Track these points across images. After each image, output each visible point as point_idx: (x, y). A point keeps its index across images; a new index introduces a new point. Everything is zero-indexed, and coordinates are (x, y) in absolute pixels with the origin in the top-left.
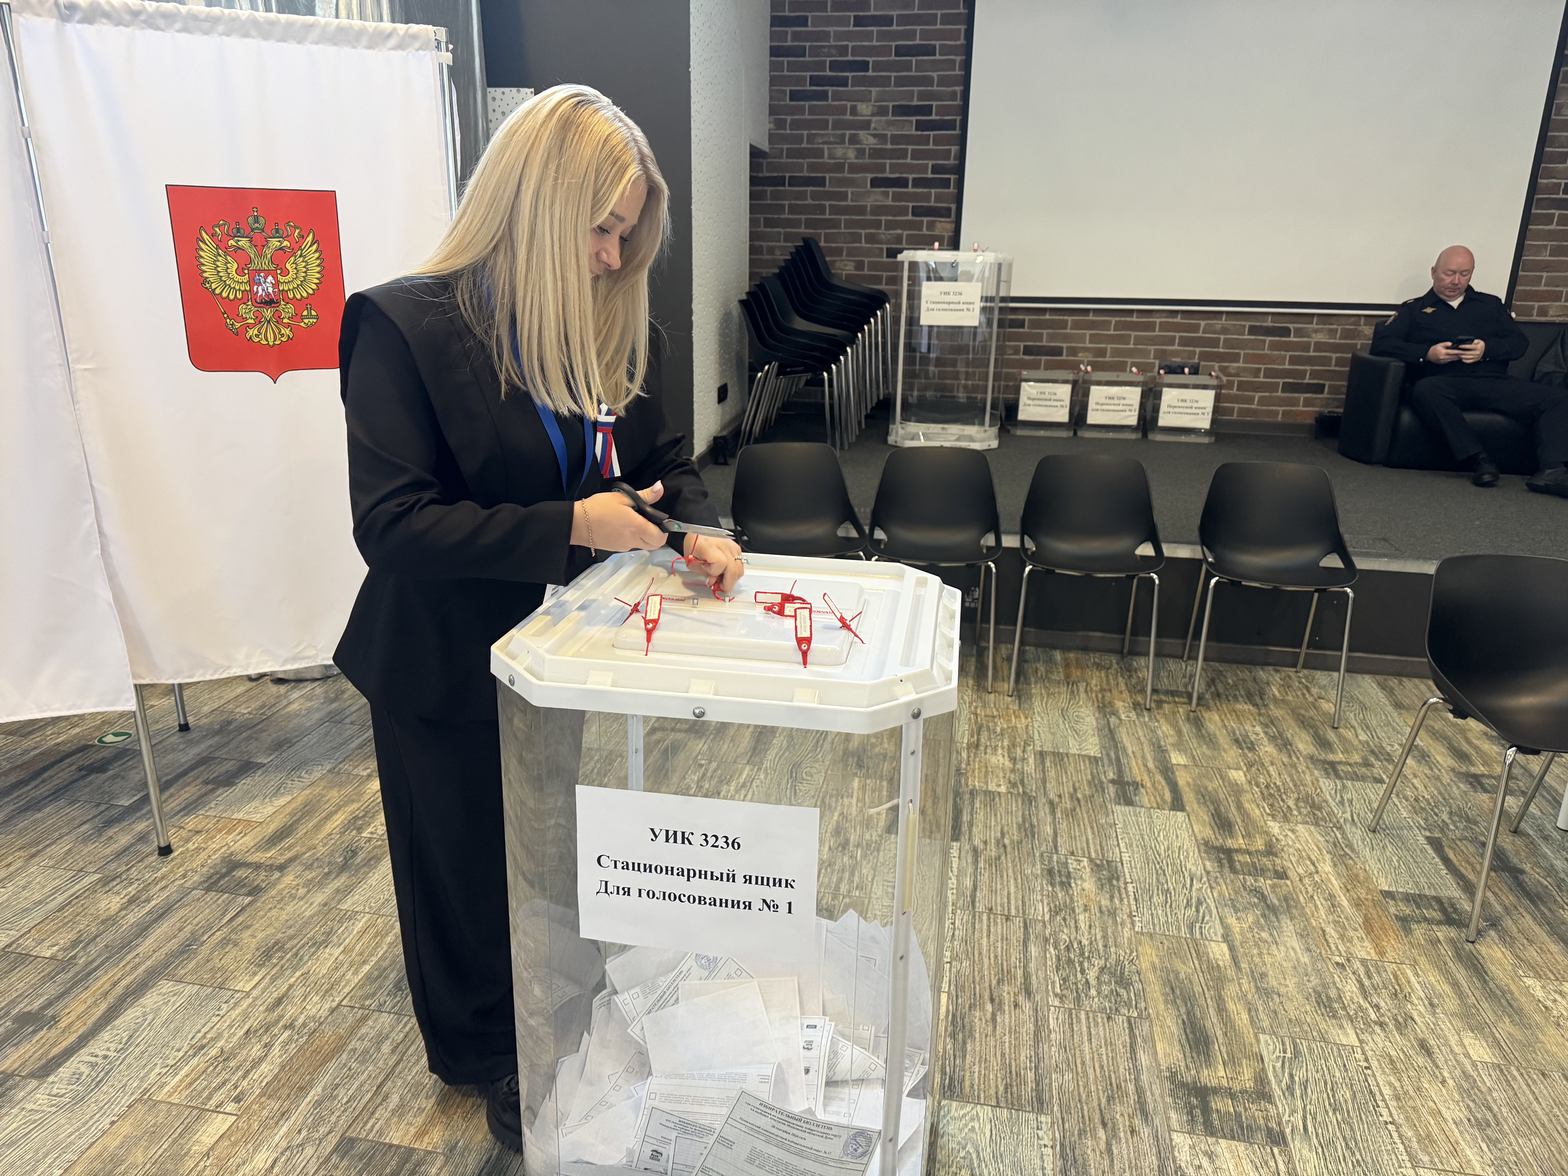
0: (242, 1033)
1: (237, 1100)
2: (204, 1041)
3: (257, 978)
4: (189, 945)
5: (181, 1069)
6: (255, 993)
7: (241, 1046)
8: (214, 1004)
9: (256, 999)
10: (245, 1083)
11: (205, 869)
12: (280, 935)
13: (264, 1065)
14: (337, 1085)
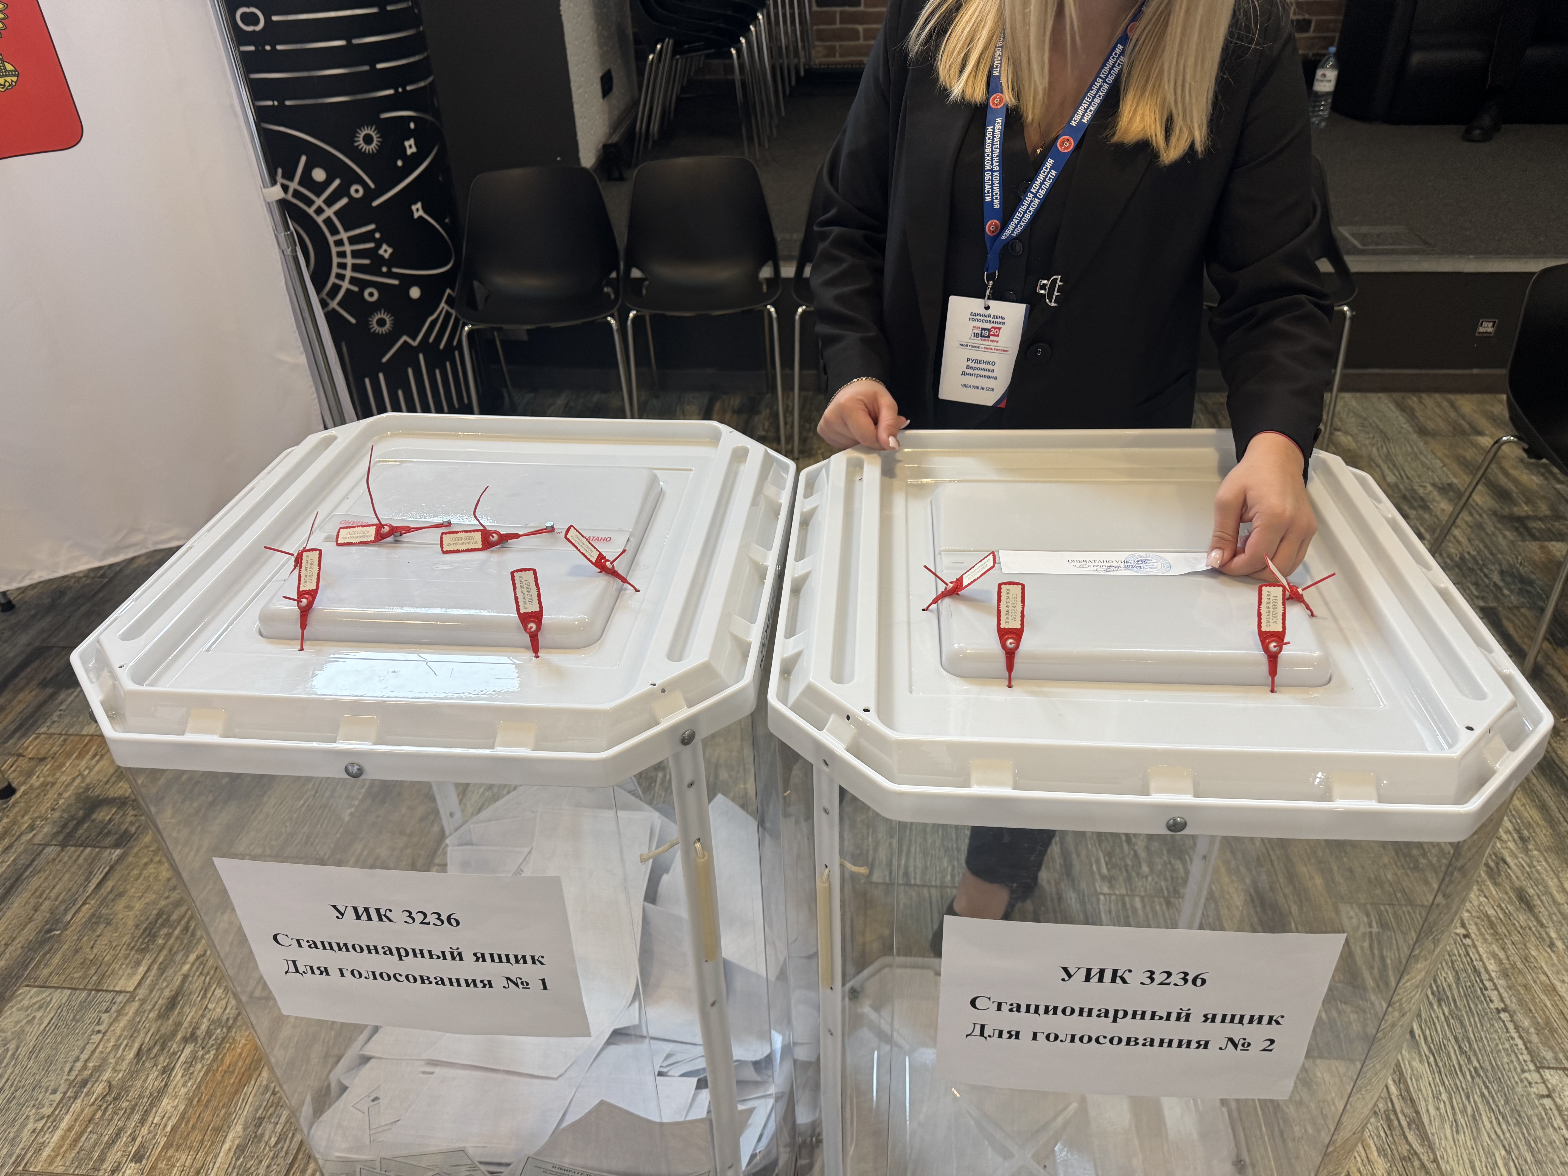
0: (132, 1055)
1: (138, 1158)
2: (87, 1073)
3: (142, 970)
4: (50, 931)
5: (62, 1120)
6: (142, 993)
7: (133, 1074)
8: (92, 1015)
9: (143, 1001)
10: (144, 1131)
11: (57, 814)
12: (163, 903)
13: (165, 1101)
14: (261, 1119)
